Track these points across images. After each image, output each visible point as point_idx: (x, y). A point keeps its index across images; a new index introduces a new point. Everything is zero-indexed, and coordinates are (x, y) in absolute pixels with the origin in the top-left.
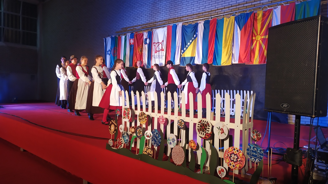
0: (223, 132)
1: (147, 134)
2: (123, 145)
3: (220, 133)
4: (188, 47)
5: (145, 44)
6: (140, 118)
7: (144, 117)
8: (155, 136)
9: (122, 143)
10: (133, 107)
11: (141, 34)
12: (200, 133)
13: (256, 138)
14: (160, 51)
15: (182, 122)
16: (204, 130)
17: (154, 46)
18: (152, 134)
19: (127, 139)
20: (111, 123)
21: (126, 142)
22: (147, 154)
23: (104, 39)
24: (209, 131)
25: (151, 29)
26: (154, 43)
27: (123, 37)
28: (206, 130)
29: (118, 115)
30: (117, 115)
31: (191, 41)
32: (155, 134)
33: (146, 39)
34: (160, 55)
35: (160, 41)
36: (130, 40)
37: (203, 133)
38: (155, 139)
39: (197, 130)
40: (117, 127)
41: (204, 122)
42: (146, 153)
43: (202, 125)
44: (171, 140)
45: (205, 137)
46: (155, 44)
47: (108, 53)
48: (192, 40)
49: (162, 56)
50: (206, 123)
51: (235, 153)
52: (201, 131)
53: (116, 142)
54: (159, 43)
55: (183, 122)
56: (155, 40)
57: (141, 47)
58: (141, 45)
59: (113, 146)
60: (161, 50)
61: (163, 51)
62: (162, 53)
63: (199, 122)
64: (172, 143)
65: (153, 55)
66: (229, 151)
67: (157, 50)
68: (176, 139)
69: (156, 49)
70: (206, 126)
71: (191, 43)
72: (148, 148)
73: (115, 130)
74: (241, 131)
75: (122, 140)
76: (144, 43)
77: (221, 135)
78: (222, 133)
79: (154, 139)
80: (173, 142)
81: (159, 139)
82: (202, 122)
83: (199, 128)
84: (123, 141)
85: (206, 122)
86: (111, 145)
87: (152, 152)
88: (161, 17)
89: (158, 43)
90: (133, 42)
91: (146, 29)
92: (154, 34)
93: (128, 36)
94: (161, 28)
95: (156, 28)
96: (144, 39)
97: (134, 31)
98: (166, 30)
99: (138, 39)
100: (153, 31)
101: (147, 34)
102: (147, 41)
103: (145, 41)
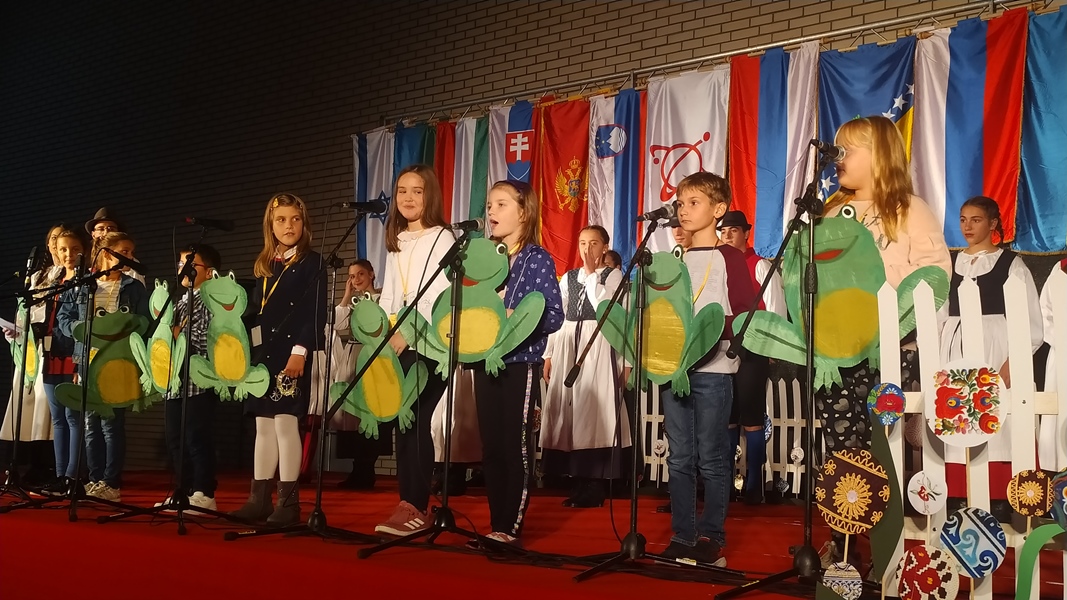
5: (599, 156)
11: (577, 110)
17: (656, 161)
23: (355, 138)
26: (656, 148)
27: (470, 124)
35: (692, 136)
46: (663, 152)
54: (683, 145)
56: (660, 130)
58: (575, 163)
67: (673, 184)
76: (592, 151)
90: (526, 147)
91: (605, 80)
92: (655, 102)
93: (500, 118)
94: (692, 69)
95: (666, 73)
96: (595, 128)
97: (535, 93)
98: (722, 81)
99: (557, 131)
100: (646, 89)
101: (608, 103)
102: (612, 141)
103: (598, 142)
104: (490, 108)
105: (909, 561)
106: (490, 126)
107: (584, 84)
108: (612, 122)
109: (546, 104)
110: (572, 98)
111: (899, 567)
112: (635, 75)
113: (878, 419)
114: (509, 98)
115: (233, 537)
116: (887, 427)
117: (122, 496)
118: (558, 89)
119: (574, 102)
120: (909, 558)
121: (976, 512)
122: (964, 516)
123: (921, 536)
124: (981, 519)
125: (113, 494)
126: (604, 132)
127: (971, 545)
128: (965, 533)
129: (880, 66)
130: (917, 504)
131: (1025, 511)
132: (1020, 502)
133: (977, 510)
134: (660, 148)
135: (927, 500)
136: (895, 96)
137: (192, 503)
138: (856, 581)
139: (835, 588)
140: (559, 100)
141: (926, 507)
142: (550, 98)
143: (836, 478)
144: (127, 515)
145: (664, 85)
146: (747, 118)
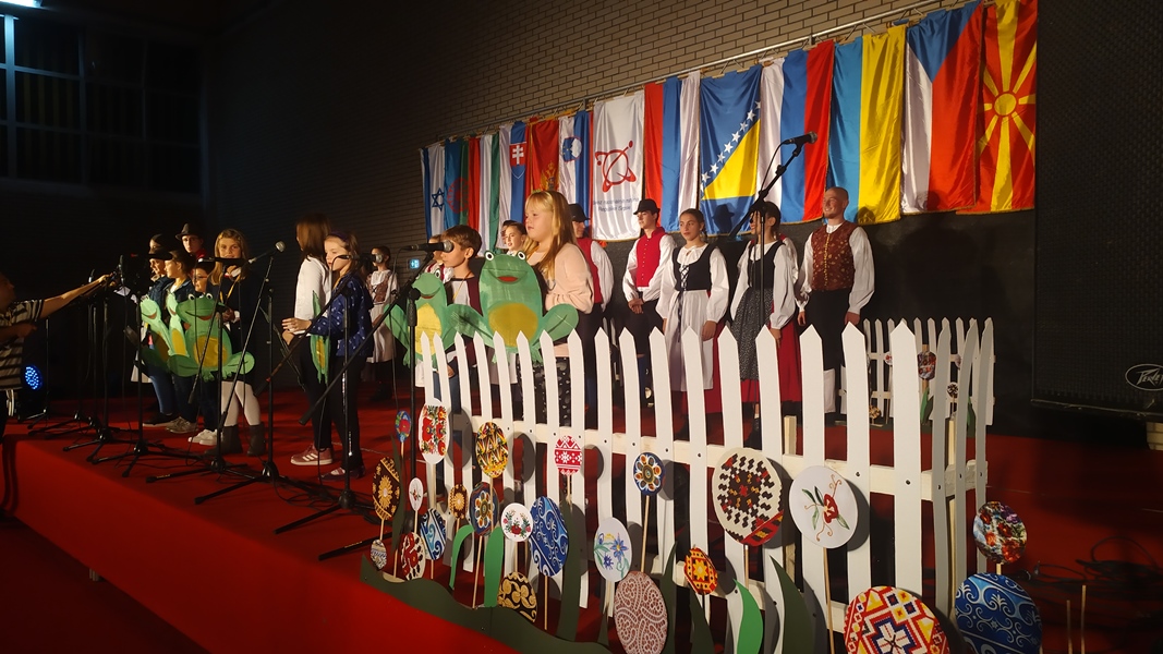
0: (835, 515)
1: (513, 520)
2: (422, 564)
3: (821, 519)
4: (727, 158)
5: (565, 160)
6: (483, 450)
7: (496, 445)
8: (544, 530)
9: (419, 555)
10: (466, 403)
11: (552, 125)
12: (729, 518)
13: (998, 543)
14: (620, 183)
15: (651, 463)
16: (749, 501)
17: (599, 163)
18: (534, 517)
19: (437, 538)
20: (378, 473)
21: (435, 553)
22: (512, 606)
23: (422, 152)
24: (768, 508)
25: (587, 101)
26: (600, 153)
27: (488, 139)
28: (756, 501)
29: (402, 439)
30: (398, 437)
31: (736, 137)
32: (544, 517)
33: (569, 142)
34: (623, 198)
35: (621, 145)
36: (511, 148)
37: (743, 515)
38: (545, 540)
39: (717, 504)
40: (401, 486)
41: (747, 464)
42: (508, 603)
43: (738, 480)
44: (608, 547)
45: (753, 537)
46: (603, 156)
47: (436, 201)
48: (742, 134)
49: (629, 201)
50: (753, 470)
51: (898, 620)
52: (733, 505)
53: (400, 553)
54: (616, 151)
55: (655, 465)
56: (601, 143)
57: (551, 171)
58: (551, 166)
59: (388, 569)
60: (625, 178)
61: (631, 183)
62: (627, 188)
63: (723, 467)
64: (615, 560)
65: (596, 198)
66: (870, 606)
67: (611, 180)
68: (628, 543)
69: (606, 177)
70: (756, 482)
71: (736, 145)
72: (517, 581)
73: (394, 501)
74: (927, 507)
75: (420, 543)
76: (560, 157)
77: (827, 530)
78: (828, 520)
79: (541, 542)
80: (618, 554)
81: (558, 541)
82: (736, 465)
83: (725, 493)
84: (425, 545)
85: (755, 465)
86: (382, 562)
87: (533, 598)
88: (622, 55)
89: (612, 152)
90: (522, 155)
91: (567, 105)
92: (598, 120)
93: (506, 134)
94: (621, 94)
96: (562, 140)
97: (526, 116)
98: (640, 103)
99: (541, 144)
100: (593, 111)
101: (570, 121)
102: (573, 149)
103: (564, 150)
104: (496, 128)
107: (555, 108)
108: (572, 135)
109: (533, 124)
118: (539, 112)
119: (549, 122)
140: (541, 121)
142: (535, 119)
145: (604, 107)
146: (656, 130)
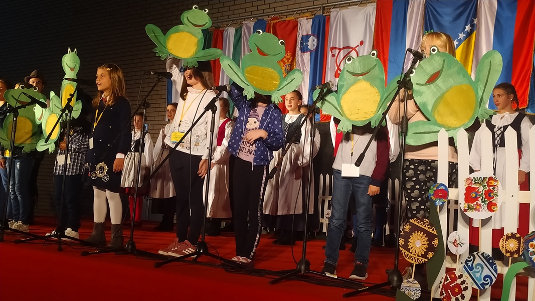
5: (302, 51)
11: (291, 25)
17: (333, 56)
26: (333, 48)
27: (231, 31)
35: (354, 43)
46: (337, 51)
48: (460, 41)
54: (349, 47)
58: (289, 55)
69: (338, 66)
76: (298, 49)
89: (344, 48)
91: (307, 9)
92: (334, 23)
93: (248, 28)
94: (356, 5)
95: (341, 6)
96: (300, 36)
97: (269, 15)
98: (371, 13)
100: (329, 15)
101: (308, 22)
102: (310, 43)
103: (301, 44)
104: (243, 22)
105: (446, 279)
106: (243, 32)
107: (295, 11)
108: (310, 33)
109: (274, 21)
110: (288, 19)
111: (441, 282)
112: (324, 7)
113: (433, 203)
114: (254, 17)
115: (86, 254)
116: (438, 207)
117: (29, 229)
118: (281, 13)
119: (289, 21)
120: (446, 277)
121: (483, 254)
122: (476, 256)
123: (454, 266)
124: (485, 258)
125: (25, 228)
126: (305, 38)
127: (479, 271)
128: (477, 265)
129: (458, 8)
130: (453, 249)
131: (508, 255)
132: (506, 250)
133: (483, 253)
134: (335, 48)
135: (458, 247)
136: (466, 25)
137: (66, 234)
138: (418, 289)
139: (406, 292)
140: (281, 20)
141: (457, 251)
142: (276, 18)
143: (410, 233)
144: (31, 239)
145: (339, 13)
146: (384, 33)
